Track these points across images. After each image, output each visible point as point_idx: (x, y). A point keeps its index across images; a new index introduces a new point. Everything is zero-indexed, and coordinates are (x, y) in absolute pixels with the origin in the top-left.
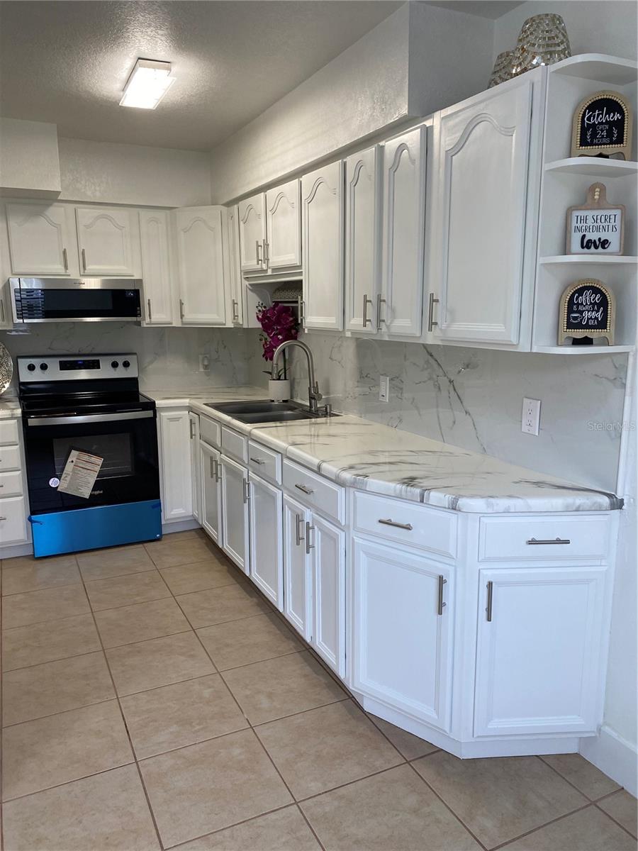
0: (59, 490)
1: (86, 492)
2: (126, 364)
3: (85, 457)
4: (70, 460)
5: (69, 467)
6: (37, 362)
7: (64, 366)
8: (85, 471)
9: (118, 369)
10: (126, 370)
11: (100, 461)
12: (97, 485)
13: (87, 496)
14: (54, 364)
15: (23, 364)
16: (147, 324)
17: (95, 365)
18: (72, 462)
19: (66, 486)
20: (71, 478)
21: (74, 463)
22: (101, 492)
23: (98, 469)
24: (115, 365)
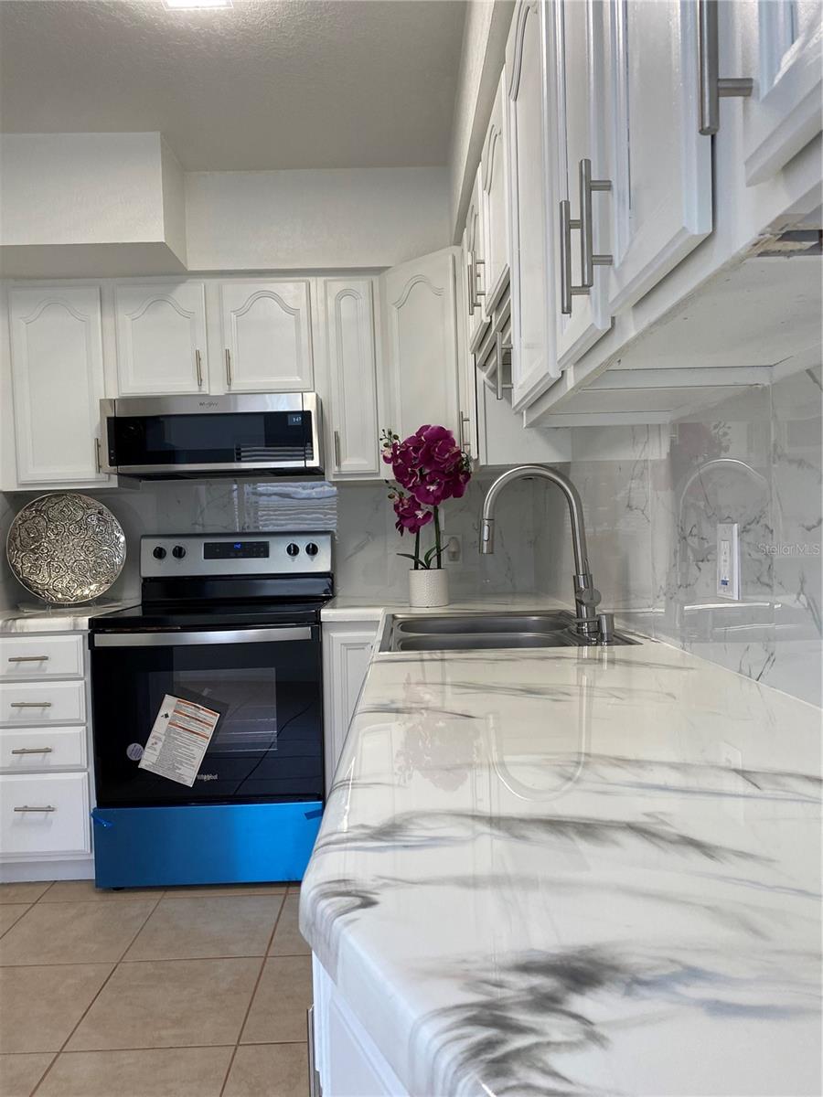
0: (142, 765)
1: (187, 775)
2: (312, 550)
3: (189, 708)
4: (162, 712)
5: (160, 726)
6: (169, 545)
7: (212, 552)
8: (190, 735)
9: (297, 558)
10: (312, 560)
11: (213, 718)
12: (209, 763)
13: (189, 781)
14: (196, 549)
15: (148, 546)
16: (335, 475)
17: (262, 551)
18: (167, 716)
19: (154, 759)
20: (164, 745)
21: (169, 719)
22: (216, 777)
23: (209, 732)
24: (293, 551)
